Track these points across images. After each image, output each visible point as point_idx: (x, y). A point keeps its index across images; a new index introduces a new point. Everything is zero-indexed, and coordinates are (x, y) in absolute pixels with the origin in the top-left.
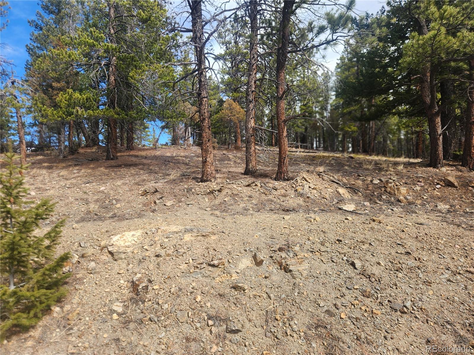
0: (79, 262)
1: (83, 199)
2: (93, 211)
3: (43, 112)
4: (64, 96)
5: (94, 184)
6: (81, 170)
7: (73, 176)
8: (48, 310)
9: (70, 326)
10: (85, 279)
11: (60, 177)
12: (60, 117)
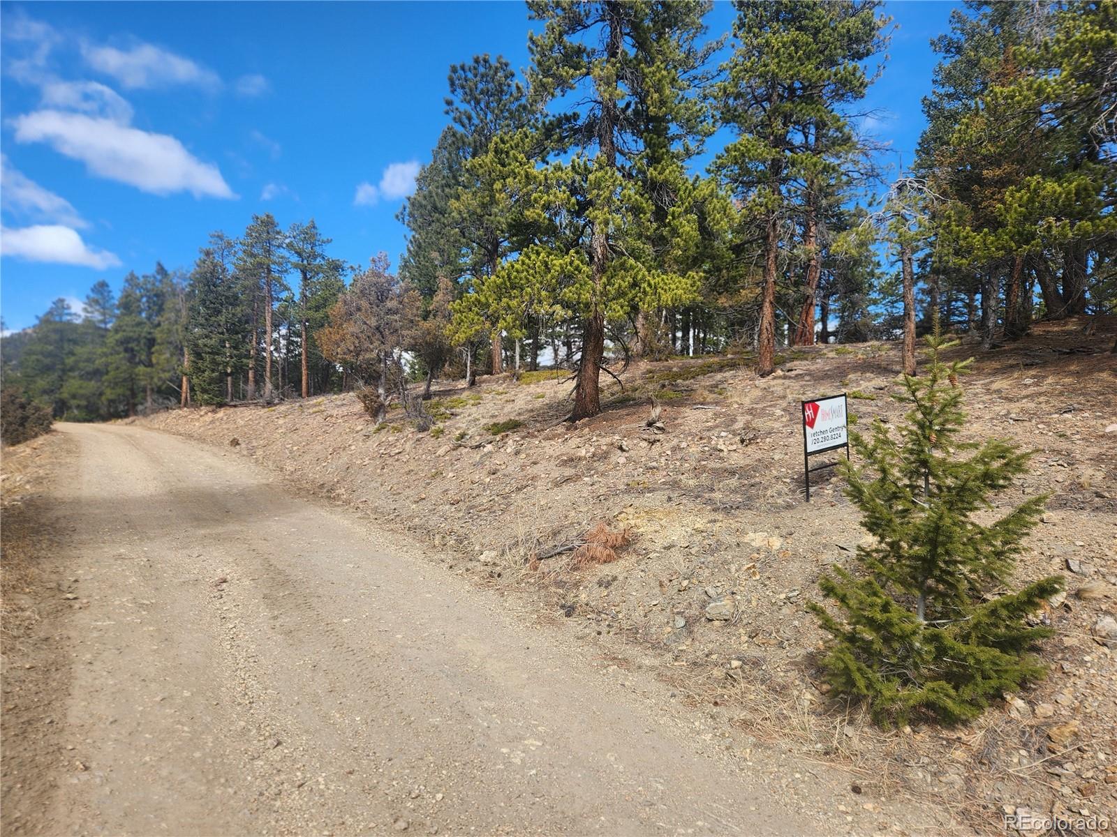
0: (1066, 606)
1: (1059, 452)
2: (1090, 485)
3: (961, 242)
4: (1018, 195)
5: (1086, 415)
6: (1044, 377)
7: (1024, 393)
8: (997, 699)
9: (1053, 756)
10: (1088, 654)
11: (991, 394)
12: (1003, 248)
